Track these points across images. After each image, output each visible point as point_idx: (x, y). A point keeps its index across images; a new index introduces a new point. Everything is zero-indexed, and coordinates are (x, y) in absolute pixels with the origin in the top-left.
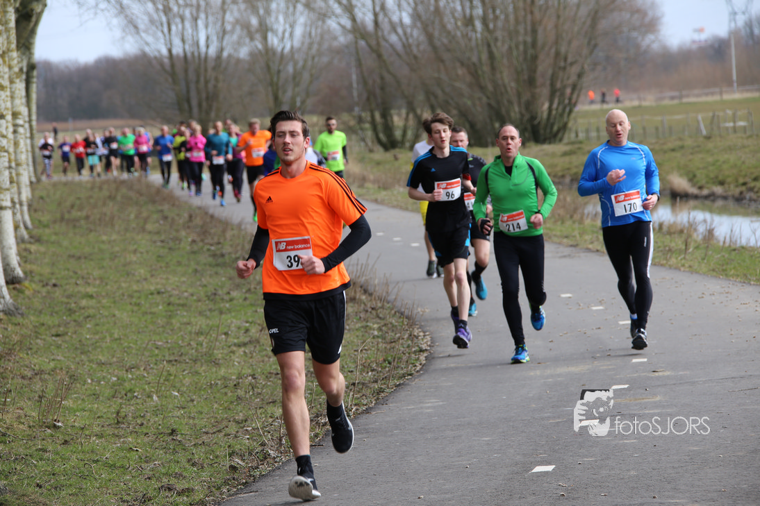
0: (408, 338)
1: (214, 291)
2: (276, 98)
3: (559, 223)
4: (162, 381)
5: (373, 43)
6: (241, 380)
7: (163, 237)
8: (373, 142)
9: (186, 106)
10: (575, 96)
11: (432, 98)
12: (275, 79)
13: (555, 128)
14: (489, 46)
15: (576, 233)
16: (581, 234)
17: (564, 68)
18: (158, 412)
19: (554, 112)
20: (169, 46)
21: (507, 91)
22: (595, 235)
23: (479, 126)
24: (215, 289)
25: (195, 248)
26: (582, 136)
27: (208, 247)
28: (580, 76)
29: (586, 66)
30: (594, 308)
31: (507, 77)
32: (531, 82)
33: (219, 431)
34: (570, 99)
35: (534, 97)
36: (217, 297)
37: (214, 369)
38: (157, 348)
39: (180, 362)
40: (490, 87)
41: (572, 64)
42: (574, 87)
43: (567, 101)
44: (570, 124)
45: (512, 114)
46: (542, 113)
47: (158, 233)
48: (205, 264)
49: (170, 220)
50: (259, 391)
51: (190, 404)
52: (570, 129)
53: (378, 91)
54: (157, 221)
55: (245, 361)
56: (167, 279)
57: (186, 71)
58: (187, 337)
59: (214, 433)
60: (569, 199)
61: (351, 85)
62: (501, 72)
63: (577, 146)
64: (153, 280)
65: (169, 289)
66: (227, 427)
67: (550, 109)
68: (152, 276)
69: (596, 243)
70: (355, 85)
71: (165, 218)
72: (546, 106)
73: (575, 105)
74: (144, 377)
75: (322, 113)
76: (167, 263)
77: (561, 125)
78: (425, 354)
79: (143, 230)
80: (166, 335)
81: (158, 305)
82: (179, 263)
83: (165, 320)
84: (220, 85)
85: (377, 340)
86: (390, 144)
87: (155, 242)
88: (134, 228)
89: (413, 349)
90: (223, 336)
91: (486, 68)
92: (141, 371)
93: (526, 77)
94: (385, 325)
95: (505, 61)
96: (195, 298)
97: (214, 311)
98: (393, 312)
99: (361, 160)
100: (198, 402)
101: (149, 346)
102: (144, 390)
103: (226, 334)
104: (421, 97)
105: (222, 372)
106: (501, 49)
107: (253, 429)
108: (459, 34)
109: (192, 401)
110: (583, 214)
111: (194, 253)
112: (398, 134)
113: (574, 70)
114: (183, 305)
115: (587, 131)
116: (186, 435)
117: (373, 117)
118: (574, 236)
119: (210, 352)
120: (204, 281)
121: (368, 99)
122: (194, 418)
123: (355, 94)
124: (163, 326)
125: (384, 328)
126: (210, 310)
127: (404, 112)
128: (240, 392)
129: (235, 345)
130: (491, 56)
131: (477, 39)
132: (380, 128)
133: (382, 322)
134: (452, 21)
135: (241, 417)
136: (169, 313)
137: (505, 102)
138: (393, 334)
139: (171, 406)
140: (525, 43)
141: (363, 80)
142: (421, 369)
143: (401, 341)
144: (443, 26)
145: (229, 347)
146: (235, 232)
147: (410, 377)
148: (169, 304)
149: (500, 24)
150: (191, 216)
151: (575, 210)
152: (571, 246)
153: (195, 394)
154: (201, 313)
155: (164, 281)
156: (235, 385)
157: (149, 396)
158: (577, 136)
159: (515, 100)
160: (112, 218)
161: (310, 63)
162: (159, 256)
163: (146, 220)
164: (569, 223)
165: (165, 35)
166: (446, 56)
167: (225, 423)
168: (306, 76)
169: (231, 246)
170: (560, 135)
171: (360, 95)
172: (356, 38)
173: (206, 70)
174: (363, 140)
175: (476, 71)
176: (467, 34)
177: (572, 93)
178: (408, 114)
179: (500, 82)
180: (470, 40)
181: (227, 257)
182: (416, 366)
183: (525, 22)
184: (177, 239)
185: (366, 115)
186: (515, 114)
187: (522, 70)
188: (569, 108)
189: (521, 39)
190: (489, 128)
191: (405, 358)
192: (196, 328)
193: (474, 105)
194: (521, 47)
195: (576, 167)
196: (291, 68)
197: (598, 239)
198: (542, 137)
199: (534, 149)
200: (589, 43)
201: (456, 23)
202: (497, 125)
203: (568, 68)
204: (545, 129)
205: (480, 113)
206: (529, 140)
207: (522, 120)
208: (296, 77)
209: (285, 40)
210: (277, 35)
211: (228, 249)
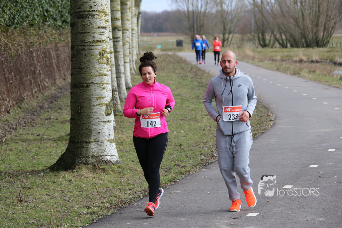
0: (267, 116)
1: (198, 95)
2: (224, 27)
3: (324, 77)
4: (178, 126)
5: (260, 9)
6: (206, 128)
7: (181, 75)
8: (258, 45)
9: (192, 29)
10: (333, 31)
11: (281, 30)
12: (224, 21)
13: (325, 42)
14: (302, 11)
15: (330, 80)
16: (332, 81)
17: (329, 21)
18: (176, 138)
19: (325, 36)
20: (188, 7)
21: (308, 28)
22: (337, 82)
23: (297, 40)
24: (199, 95)
25: (193, 80)
26: (334, 45)
27: (197, 79)
28: (335, 23)
29: (337, 20)
30: (336, 108)
31: (308, 23)
32: (317, 25)
33: (197, 146)
34: (331, 32)
35: (317, 31)
36: (199, 97)
37: (196, 123)
38: (177, 115)
39: (184, 120)
40: (302, 26)
41: (332, 19)
42: (333, 27)
43: (329, 33)
44: (330, 41)
45: (309, 36)
46: (320, 37)
47: (180, 74)
48: (196, 86)
49: (184, 69)
50: (212, 132)
51: (187, 135)
52: (330, 43)
53: (261, 27)
54: (180, 70)
55: (207, 121)
56: (182, 90)
57: (193, 17)
58: (188, 111)
59: (195, 146)
60: (328, 68)
61: (251, 24)
62: (306, 21)
63: (332, 49)
65: (182, 94)
66: (200, 144)
67: (323, 35)
68: (177, 89)
69: (337, 84)
70: (253, 24)
71: (183, 68)
72: (322, 34)
73: (333, 33)
74: (172, 125)
75: (240, 33)
76: (182, 85)
77: (327, 41)
78: (273, 122)
79: (175, 72)
80: (180, 110)
81: (178, 99)
82: (186, 85)
83: (180, 105)
84: (205, 22)
85: (255, 116)
86: (264, 45)
87: (178, 77)
88: (171, 72)
89: (268, 120)
90: (200, 112)
91: (301, 20)
92: (171, 123)
93: (315, 23)
94: (259, 111)
95: (308, 17)
96: (191, 97)
97: (198, 102)
98: (262, 106)
99: (253, 51)
100: (190, 135)
101: (174, 114)
102: (171, 129)
103: (201, 111)
104: (276, 29)
105: (199, 124)
106: (307, 13)
107: (209, 146)
108: (291, 7)
109: (188, 134)
110: (333, 74)
111: (192, 81)
112: (267, 42)
113: (333, 21)
114: (187, 100)
115: (336, 44)
116: (185, 146)
117: (259, 35)
118: (330, 82)
119: (196, 117)
120: (195, 92)
121: (257, 29)
122: (188, 141)
123: (253, 27)
124: (179, 107)
125: (258, 112)
126: (196, 102)
127: (270, 34)
128: (205, 132)
129: (204, 115)
130: (303, 15)
131: (298, 9)
132: (261, 39)
134: (289, 2)
135: (205, 141)
136: (182, 102)
137: (307, 32)
138: (261, 114)
139: (180, 136)
140: (316, 11)
141: (256, 22)
142: (271, 127)
143: (264, 117)
144: (286, 4)
145: (202, 116)
146: (207, 75)
147: (266, 130)
148: (182, 99)
149: (307, 4)
150: (191, 68)
151: (330, 72)
152: (328, 85)
153: (189, 132)
154: (193, 103)
155: (181, 91)
156: (204, 130)
157: (173, 132)
158: (333, 45)
159: (311, 31)
160: (164, 68)
161: (237, 15)
162: (180, 82)
163: (176, 69)
164: (328, 77)
165: (186, 4)
166: (287, 15)
167: (199, 143)
168: (236, 20)
169: (205, 79)
170: (326, 45)
171: (254, 28)
172: (254, 7)
173: (200, 16)
174: (255, 43)
175: (297, 21)
176: (295, 7)
177: (332, 30)
178: (271, 35)
179: (306, 25)
180: (295, 9)
181: (203, 84)
182: (269, 126)
183: (316, 4)
184: (186, 76)
185: (256, 35)
186: (310, 36)
187: (314, 20)
188: (330, 35)
189: (314, 9)
190: (301, 41)
191: (265, 123)
192: (191, 108)
193: (296, 33)
194: (314, 12)
195: (332, 56)
196: (230, 17)
197: (338, 83)
198: (320, 45)
199: (317, 49)
200: (339, 12)
201: (291, 3)
202: (303, 40)
203: (331, 20)
204: (321, 43)
205: (298, 36)
206: (315, 46)
207: (313, 39)
208: (232, 21)
209: (229, 6)
210: (226, 5)
211: (204, 80)
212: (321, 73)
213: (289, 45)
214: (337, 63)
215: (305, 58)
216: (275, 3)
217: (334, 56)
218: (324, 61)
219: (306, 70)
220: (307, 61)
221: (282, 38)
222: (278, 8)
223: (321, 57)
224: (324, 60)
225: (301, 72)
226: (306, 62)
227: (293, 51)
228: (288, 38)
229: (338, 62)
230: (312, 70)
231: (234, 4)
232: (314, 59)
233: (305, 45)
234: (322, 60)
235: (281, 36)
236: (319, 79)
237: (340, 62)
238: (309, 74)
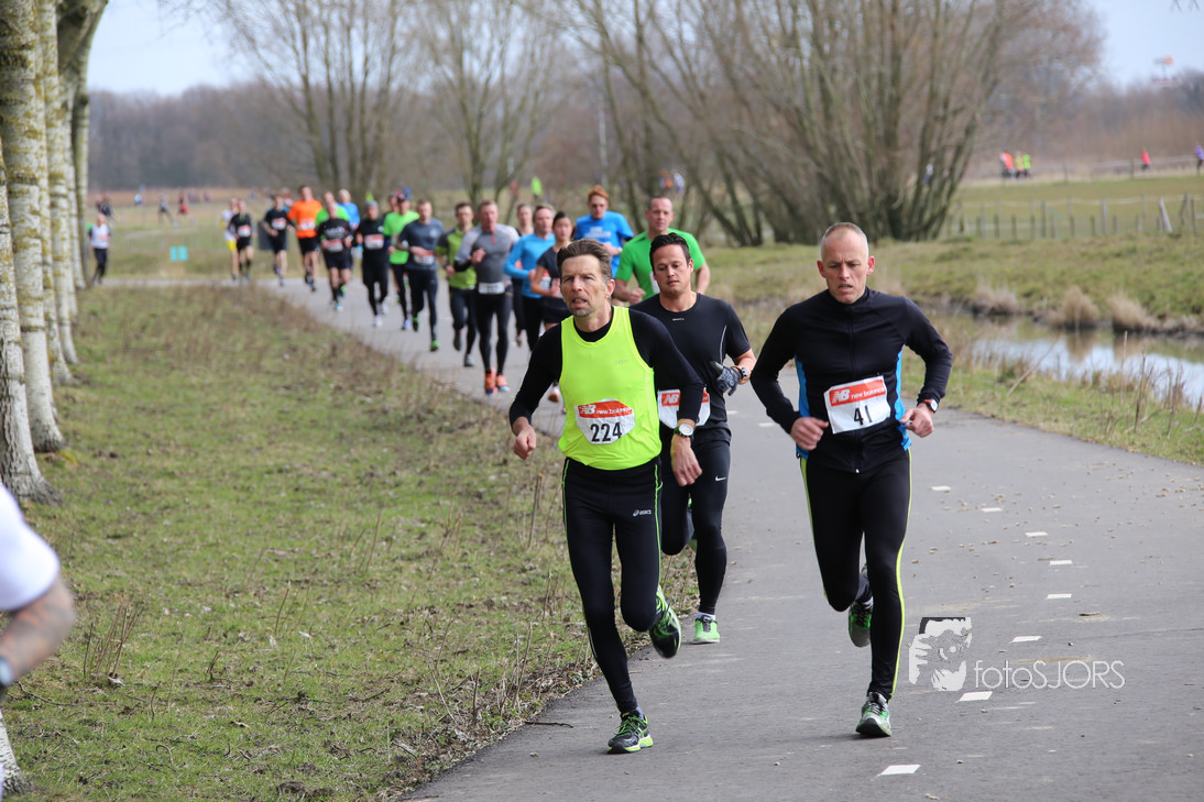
1: (370, 471)
2: (475, 158)
4: (283, 614)
5: (634, 71)
6: (411, 616)
7: (288, 381)
9: (329, 169)
10: (959, 166)
11: (729, 166)
12: (474, 128)
13: (927, 216)
14: (822, 80)
15: (958, 387)
16: (967, 390)
17: (944, 119)
18: (277, 664)
20: (303, 70)
21: (849, 154)
22: (990, 391)
23: (802, 210)
24: (372, 467)
25: (341, 399)
26: (969, 229)
27: (360, 398)
28: (969, 131)
29: (979, 116)
30: (987, 510)
31: (850, 133)
32: (889, 140)
33: (375, 697)
34: (952, 170)
36: (375, 479)
37: (368, 597)
38: (277, 561)
39: (313, 584)
40: (823, 148)
41: (955, 113)
42: (959, 150)
43: (946, 173)
44: (951, 211)
45: (858, 193)
46: (906, 191)
47: (281, 373)
48: (356, 427)
49: (300, 353)
50: (441, 633)
51: (329, 652)
52: (951, 218)
53: (640, 151)
54: (280, 355)
55: (418, 585)
56: (295, 448)
57: (331, 113)
58: (326, 544)
59: (367, 700)
61: (597, 141)
62: (840, 124)
63: (961, 246)
64: (272, 450)
65: (298, 465)
66: (388, 691)
68: (270, 443)
69: (991, 404)
70: (603, 140)
71: (293, 350)
72: (913, 179)
73: (961, 175)
74: (256, 606)
76: (295, 423)
77: (937, 210)
79: (257, 368)
80: (290, 539)
81: (279, 490)
82: (314, 423)
83: (289, 515)
84: (385, 135)
87: (275, 388)
88: (242, 366)
90: (384, 543)
91: (817, 117)
92: (250, 598)
93: (881, 132)
95: (848, 106)
96: (339, 480)
97: (370, 501)
100: (342, 650)
101: (264, 557)
102: (255, 628)
103: (388, 540)
104: (709, 161)
105: (382, 601)
106: (841, 85)
107: (431, 695)
108: (773, 59)
109: (333, 647)
110: (970, 357)
111: (338, 407)
113: (960, 122)
114: (320, 492)
115: (979, 222)
116: (321, 702)
117: (631, 192)
118: (955, 393)
119: (363, 569)
120: (354, 453)
121: (624, 163)
122: (334, 676)
123: (603, 154)
124: (286, 526)
126: (364, 501)
128: (411, 635)
129: (402, 558)
130: (826, 97)
131: (802, 69)
134: (763, 38)
135: (410, 675)
136: (297, 504)
137: (847, 172)
139: (297, 655)
140: (881, 76)
141: (618, 133)
144: (749, 47)
145: (394, 561)
146: (406, 375)
148: (297, 490)
149: (841, 45)
150: (334, 348)
151: (957, 349)
152: (950, 408)
153: (336, 636)
154: (348, 506)
155: (289, 452)
156: (402, 623)
157: (263, 639)
158: (962, 229)
159: (861, 168)
160: (207, 348)
161: (531, 102)
162: (282, 412)
163: (262, 353)
165: (297, 54)
166: (751, 96)
167: (384, 685)
168: (524, 124)
169: (399, 397)
170: (934, 227)
171: (610, 157)
172: (606, 62)
173: (363, 112)
175: (801, 122)
176: (787, 61)
177: (955, 160)
179: (838, 140)
180: (791, 70)
181: (391, 416)
183: (882, 43)
184: (311, 384)
186: (862, 191)
187: (875, 120)
188: (949, 184)
189: (874, 69)
192: (341, 530)
193: (796, 176)
194: (875, 83)
195: (960, 280)
196: (499, 112)
197: (994, 398)
198: (905, 231)
199: (892, 249)
200: (985, 79)
201: (769, 44)
203: (950, 118)
204: (910, 217)
205: (805, 189)
206: (883, 235)
207: (872, 201)
208: (508, 125)
209: (492, 65)
210: (478, 57)
211: (393, 402)
213: (768, 234)
214: (987, 311)
216: (700, 45)
217: (972, 276)
218: (927, 299)
221: (735, 201)
222: (715, 65)
223: (915, 284)
224: (924, 294)
227: (788, 260)
228: (763, 199)
229: (990, 305)
231: (514, 51)
235: (731, 192)
237: (1000, 306)
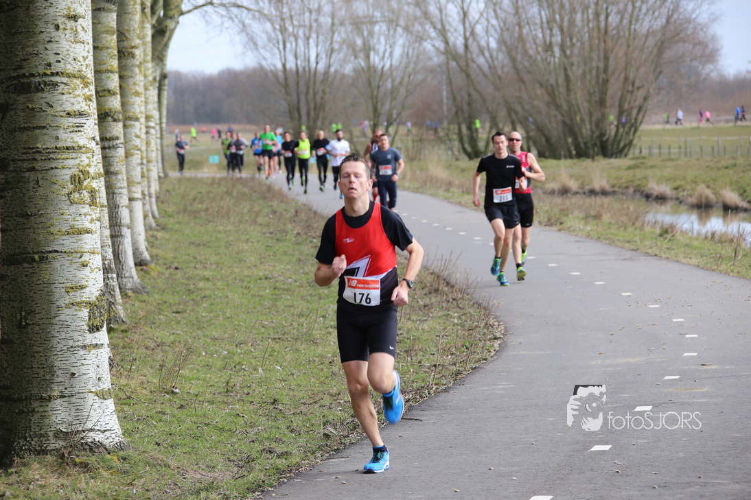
0: (484, 327)
2: (375, 110)
3: (623, 229)
4: (266, 356)
5: (463, 64)
6: (335, 358)
7: (271, 230)
8: (459, 151)
9: (296, 115)
10: (640, 117)
11: (513, 115)
12: (375, 93)
13: (622, 145)
14: (565, 70)
15: (637, 238)
16: (642, 240)
17: (632, 92)
18: (262, 383)
20: (283, 59)
21: (580, 110)
22: (654, 241)
23: (553, 140)
25: (300, 239)
26: (645, 152)
28: (645, 99)
29: (651, 91)
30: (651, 306)
31: (580, 98)
32: (602, 103)
33: (315, 402)
34: (636, 119)
37: (313, 348)
38: (263, 327)
39: (283, 340)
40: (565, 107)
41: (638, 88)
42: (640, 109)
43: (633, 121)
44: (635, 142)
45: (584, 131)
47: (268, 225)
48: (308, 255)
49: (278, 214)
51: (291, 377)
52: (635, 146)
53: (465, 107)
54: (267, 215)
56: (274, 266)
57: (298, 84)
58: (290, 319)
59: (311, 404)
60: (631, 208)
61: (441, 100)
62: (575, 93)
63: (640, 161)
64: (262, 267)
65: (276, 275)
66: (322, 399)
68: (261, 263)
69: (655, 248)
70: (445, 100)
71: (274, 212)
73: (641, 122)
74: (252, 352)
76: (275, 252)
77: (627, 142)
78: (499, 342)
79: (255, 222)
80: (271, 316)
81: (265, 289)
82: (285, 253)
83: (271, 302)
84: (327, 97)
85: (456, 327)
86: (475, 154)
87: (264, 233)
88: (247, 221)
89: (489, 337)
90: (322, 319)
91: (562, 90)
92: (249, 347)
93: (597, 99)
94: (464, 314)
95: (579, 83)
96: (298, 284)
97: (314, 296)
98: (472, 303)
99: (448, 167)
100: (298, 376)
101: (257, 325)
102: (251, 363)
104: (503, 113)
105: (320, 350)
106: (576, 72)
107: (345, 402)
108: (539, 58)
109: (293, 374)
110: (644, 222)
111: (298, 244)
113: (641, 94)
114: (287, 290)
115: (650, 148)
116: (286, 404)
117: (460, 129)
118: (635, 242)
119: (310, 332)
121: (456, 113)
122: (293, 390)
123: (445, 108)
124: (269, 308)
125: (463, 317)
126: (311, 295)
127: (488, 125)
130: (567, 79)
131: (555, 63)
132: (466, 139)
133: (462, 312)
134: (534, 46)
135: (334, 391)
136: (275, 297)
137: (578, 121)
138: (471, 323)
139: (274, 379)
140: (598, 68)
141: (453, 97)
142: (495, 355)
143: (478, 329)
144: (526, 52)
147: (485, 361)
148: (275, 288)
149: (576, 51)
150: (297, 212)
151: (637, 218)
152: (632, 250)
153: (295, 369)
154: (302, 298)
155: (271, 268)
157: (255, 369)
158: (641, 152)
159: (587, 118)
160: (228, 211)
161: (406, 79)
162: (268, 246)
163: (258, 214)
164: (630, 229)
165: (280, 52)
166: (527, 78)
167: (320, 396)
168: (402, 91)
170: (626, 151)
171: (449, 110)
172: (448, 59)
173: (315, 84)
174: (451, 149)
175: (553, 92)
176: (546, 59)
177: (638, 114)
178: (491, 128)
179: (574, 102)
180: (549, 64)
182: (490, 352)
183: (599, 50)
184: (284, 232)
185: (454, 128)
186: (586, 130)
188: (634, 127)
189: (594, 64)
190: (563, 142)
191: (481, 344)
192: (298, 311)
193: (550, 122)
194: (594, 72)
195: (639, 180)
196: (389, 85)
197: (656, 245)
198: (610, 152)
199: (602, 162)
200: (654, 70)
201: (537, 49)
202: (570, 140)
203: (635, 91)
204: (612, 145)
205: (555, 129)
206: (598, 154)
207: (592, 136)
208: (393, 92)
209: (385, 59)
210: (378, 55)
212: (614, 222)
214: (654, 197)
215: (573, 185)
216: (499, 50)
217: (646, 178)
218: (620, 190)
219: (577, 213)
220: (580, 191)
222: (506, 61)
223: (614, 182)
224: (619, 187)
225: (564, 219)
226: (577, 193)
228: (532, 134)
229: (655, 194)
230: (593, 213)
231: (398, 52)
232: (597, 186)
233: (574, 152)
234: (616, 189)
236: (609, 236)
237: (661, 194)
238: (586, 224)
